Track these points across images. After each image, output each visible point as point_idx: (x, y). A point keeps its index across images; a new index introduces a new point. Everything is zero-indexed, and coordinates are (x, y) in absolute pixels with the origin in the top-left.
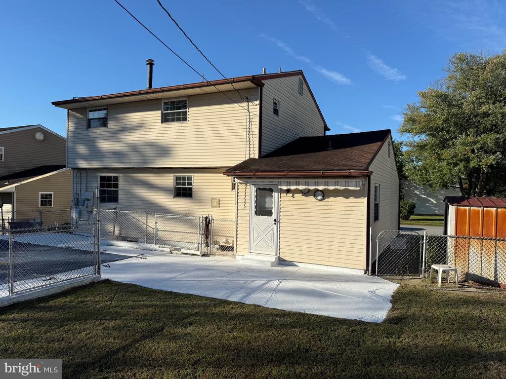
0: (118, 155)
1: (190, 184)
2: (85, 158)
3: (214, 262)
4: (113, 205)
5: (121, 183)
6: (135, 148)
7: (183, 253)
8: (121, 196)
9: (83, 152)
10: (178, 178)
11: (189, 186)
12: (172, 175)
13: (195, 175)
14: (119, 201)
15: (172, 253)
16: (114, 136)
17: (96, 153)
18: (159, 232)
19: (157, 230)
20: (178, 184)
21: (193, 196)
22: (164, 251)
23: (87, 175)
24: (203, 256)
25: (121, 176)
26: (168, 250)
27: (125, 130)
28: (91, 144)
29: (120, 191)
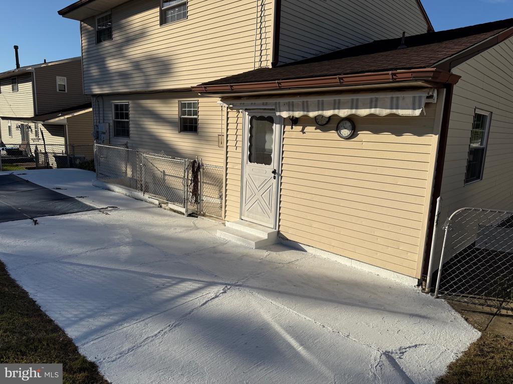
0: (124, 76)
1: (196, 113)
2: (100, 82)
4: (124, 140)
5: (131, 112)
6: (137, 65)
7: (171, 210)
8: (132, 129)
9: (94, 74)
10: (183, 105)
11: (195, 117)
12: (176, 101)
13: (201, 100)
14: (131, 135)
15: (161, 207)
16: (119, 51)
17: (106, 76)
18: (167, 177)
19: (164, 174)
20: (184, 113)
21: (199, 130)
22: (153, 203)
23: (103, 100)
24: (190, 215)
25: (131, 103)
26: (157, 202)
27: (131, 40)
28: (101, 62)
29: (130, 123)
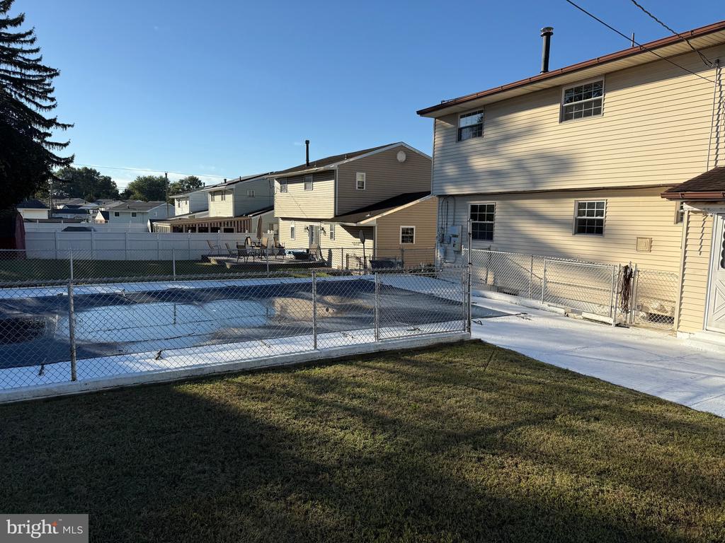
0: (496, 174)
1: (601, 214)
2: (455, 182)
3: (636, 338)
4: (487, 244)
5: (498, 214)
6: (520, 165)
7: (585, 318)
8: (497, 231)
9: (451, 174)
10: (581, 205)
11: (599, 217)
12: (572, 201)
13: (610, 199)
14: (494, 239)
15: (568, 316)
16: (493, 147)
17: (468, 174)
18: (548, 285)
19: (546, 282)
20: (580, 214)
21: (605, 232)
22: (556, 312)
23: (455, 203)
24: (617, 325)
25: (498, 204)
26: (562, 311)
27: (508, 138)
28: (462, 161)
29: (496, 224)
